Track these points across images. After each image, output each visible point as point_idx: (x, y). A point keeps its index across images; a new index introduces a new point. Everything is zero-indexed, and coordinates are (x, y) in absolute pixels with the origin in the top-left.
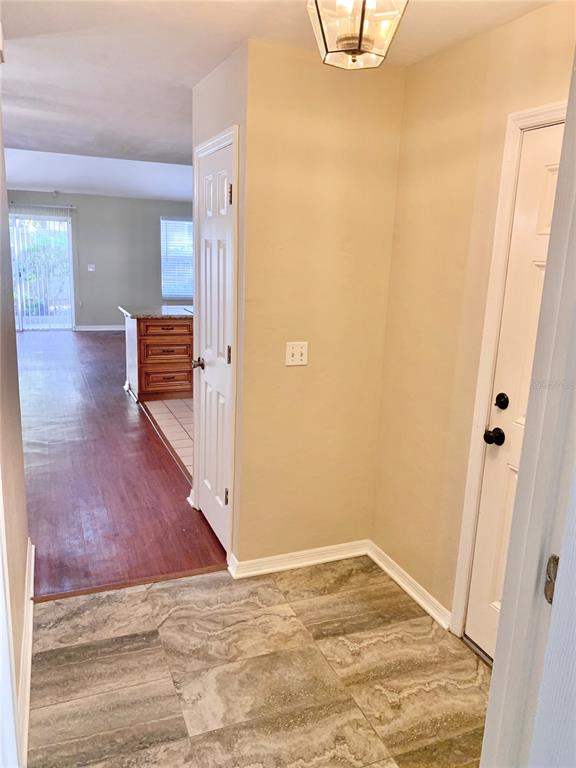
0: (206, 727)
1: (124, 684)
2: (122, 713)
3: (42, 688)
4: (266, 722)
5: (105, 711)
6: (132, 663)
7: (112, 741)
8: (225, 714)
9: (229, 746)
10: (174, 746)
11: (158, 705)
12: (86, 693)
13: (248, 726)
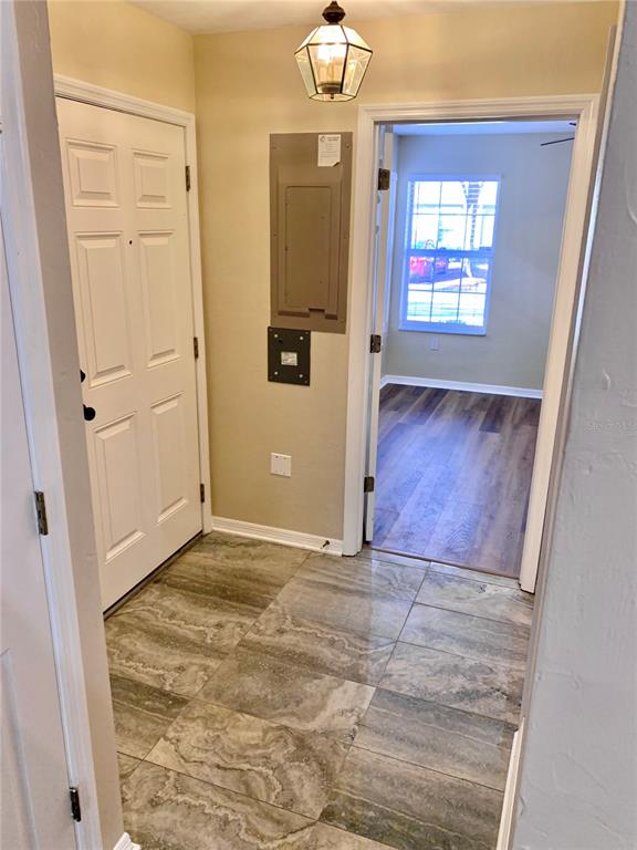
0: (358, 688)
1: (401, 764)
2: (418, 737)
3: (487, 814)
4: (315, 666)
5: (432, 747)
6: (378, 786)
7: (438, 718)
8: (336, 688)
9: (355, 667)
10: (393, 689)
11: (382, 725)
12: (443, 778)
13: (328, 671)
